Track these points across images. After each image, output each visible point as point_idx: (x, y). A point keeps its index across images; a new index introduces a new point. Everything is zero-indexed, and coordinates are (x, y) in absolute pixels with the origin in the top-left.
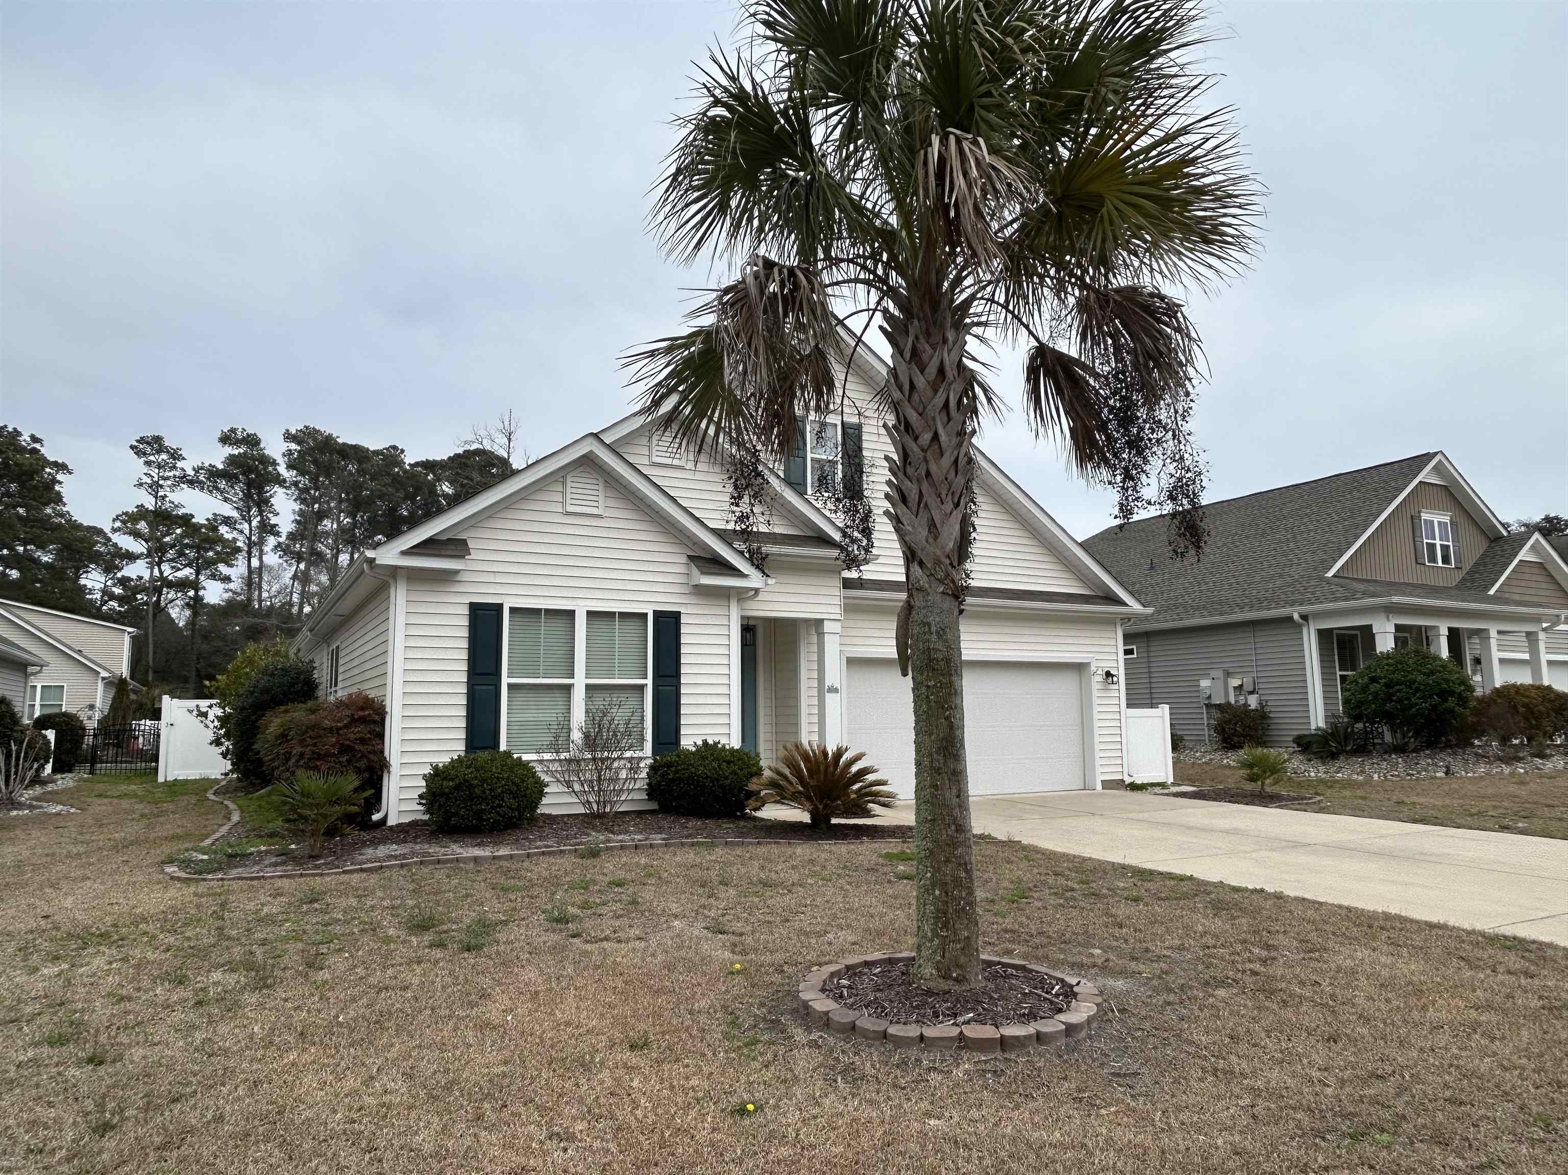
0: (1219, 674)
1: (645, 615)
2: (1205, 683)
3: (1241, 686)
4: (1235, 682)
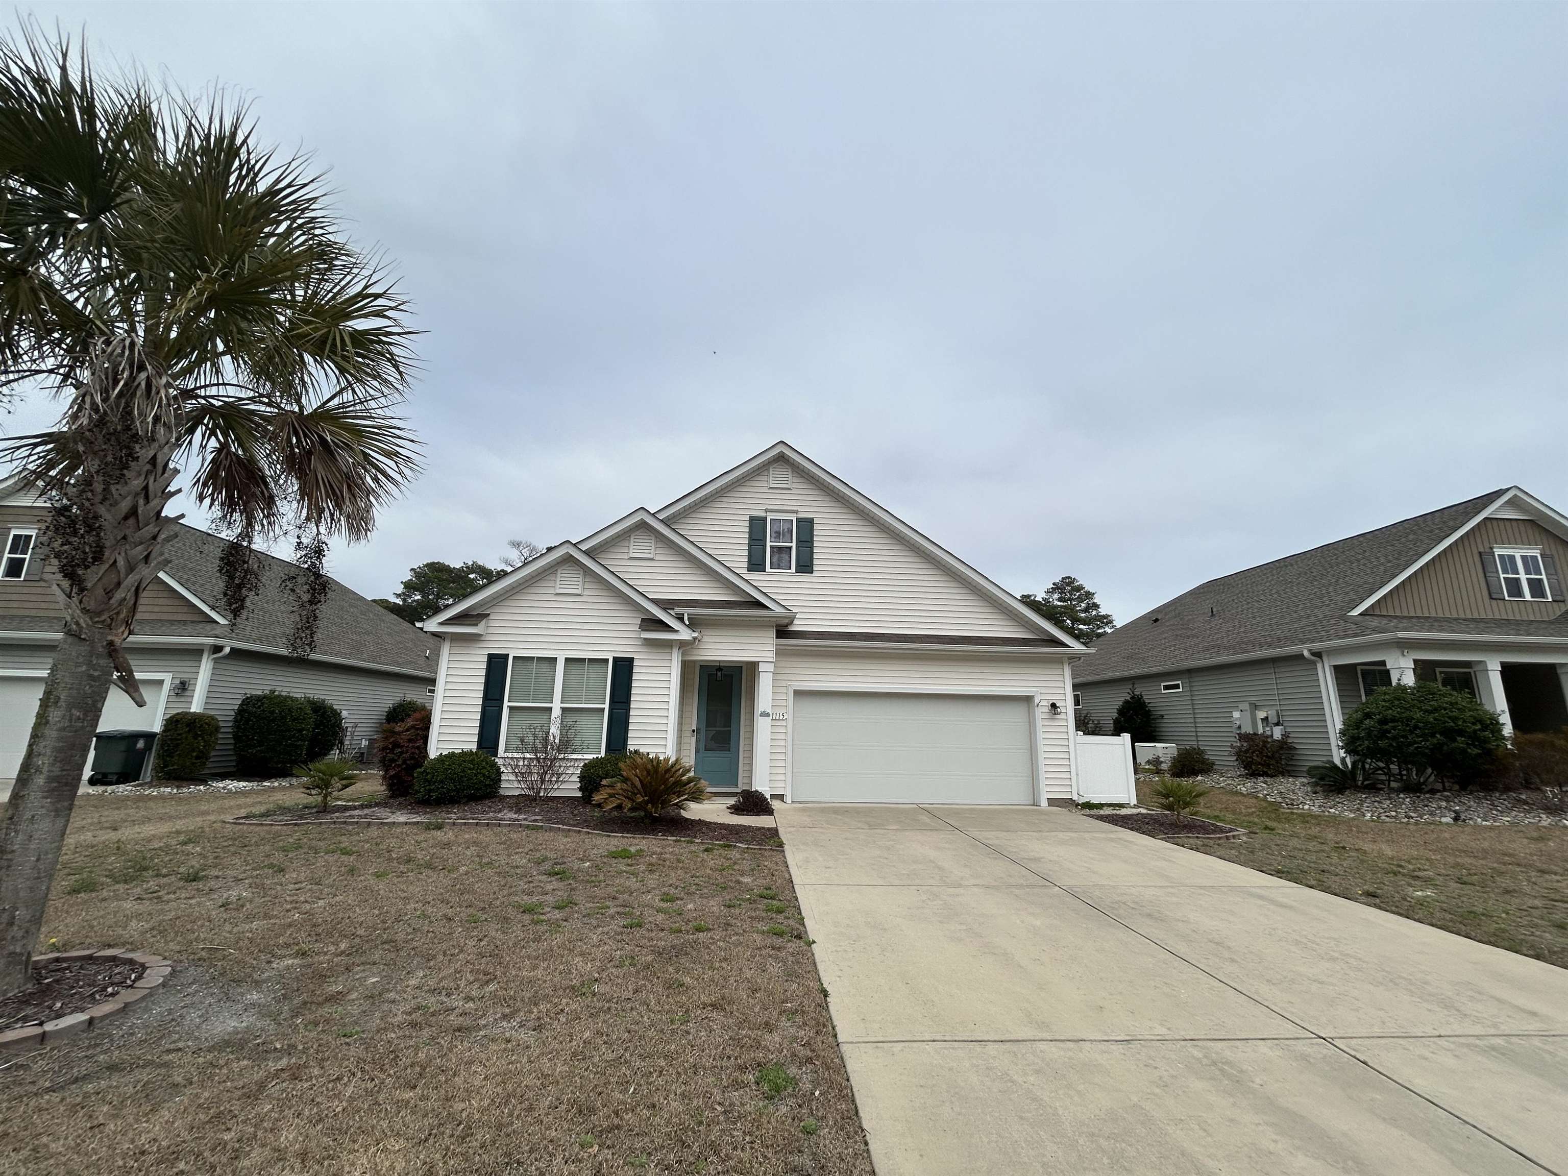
0: (1245, 706)
1: (608, 660)
2: (1236, 714)
3: (1267, 718)
4: (1261, 714)
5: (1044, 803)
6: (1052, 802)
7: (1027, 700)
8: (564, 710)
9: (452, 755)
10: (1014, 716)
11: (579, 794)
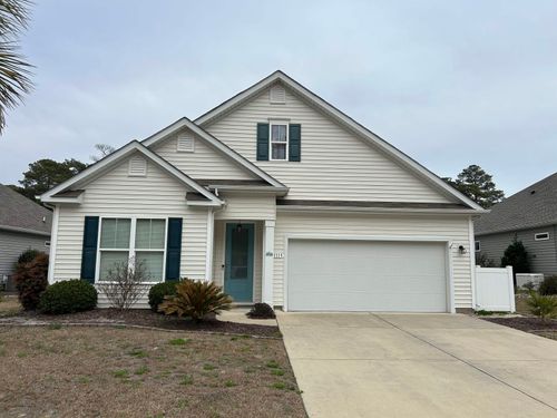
1: (164, 220)
5: (453, 311)
6: (459, 310)
7: (444, 244)
8: (137, 252)
9: (64, 283)
10: (435, 254)
11: (149, 307)
